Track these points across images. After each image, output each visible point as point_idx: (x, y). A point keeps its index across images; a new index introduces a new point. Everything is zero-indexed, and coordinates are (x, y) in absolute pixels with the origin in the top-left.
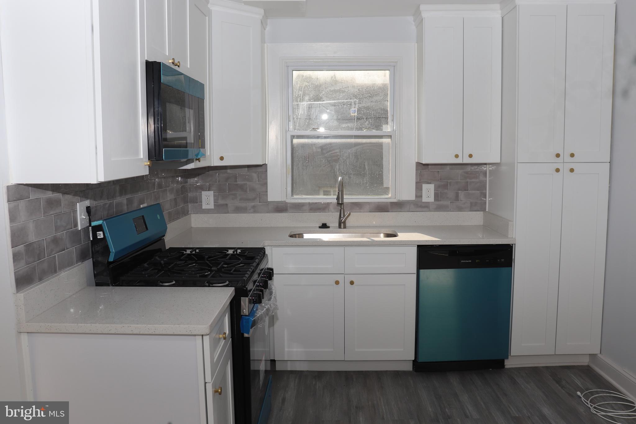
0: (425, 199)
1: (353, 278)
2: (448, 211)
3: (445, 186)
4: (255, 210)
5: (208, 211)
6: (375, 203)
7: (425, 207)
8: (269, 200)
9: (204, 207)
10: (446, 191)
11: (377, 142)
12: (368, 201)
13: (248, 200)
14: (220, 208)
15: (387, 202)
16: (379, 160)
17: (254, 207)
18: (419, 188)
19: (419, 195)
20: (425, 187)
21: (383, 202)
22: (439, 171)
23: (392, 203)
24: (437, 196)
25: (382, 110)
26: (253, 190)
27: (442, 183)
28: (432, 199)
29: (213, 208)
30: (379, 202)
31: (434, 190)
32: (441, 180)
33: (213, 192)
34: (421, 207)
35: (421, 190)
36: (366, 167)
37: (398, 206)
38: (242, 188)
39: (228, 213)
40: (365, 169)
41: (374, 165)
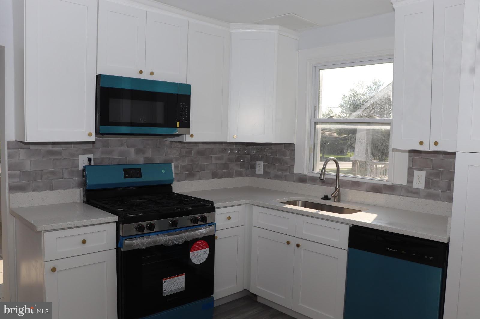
0: (415, 185)
1: (301, 242)
2: (438, 200)
3: (437, 175)
4: (286, 179)
5: (259, 176)
6: (371, 183)
7: (415, 193)
8: (295, 172)
9: (258, 172)
10: (437, 179)
11: (379, 128)
12: (366, 182)
13: (282, 170)
14: (266, 175)
15: (381, 184)
16: (379, 145)
17: (285, 176)
18: (410, 174)
19: (410, 181)
20: (416, 173)
21: (377, 184)
22: (431, 159)
23: (386, 186)
24: (428, 184)
25: (386, 99)
26: (286, 163)
27: (435, 171)
28: (422, 186)
29: (262, 174)
30: (374, 184)
31: (426, 178)
32: (433, 167)
33: (263, 162)
34: (411, 192)
35: (413, 176)
36: (368, 151)
37: (390, 189)
38: (279, 161)
39: (270, 178)
40: (368, 152)
41: (375, 149)
